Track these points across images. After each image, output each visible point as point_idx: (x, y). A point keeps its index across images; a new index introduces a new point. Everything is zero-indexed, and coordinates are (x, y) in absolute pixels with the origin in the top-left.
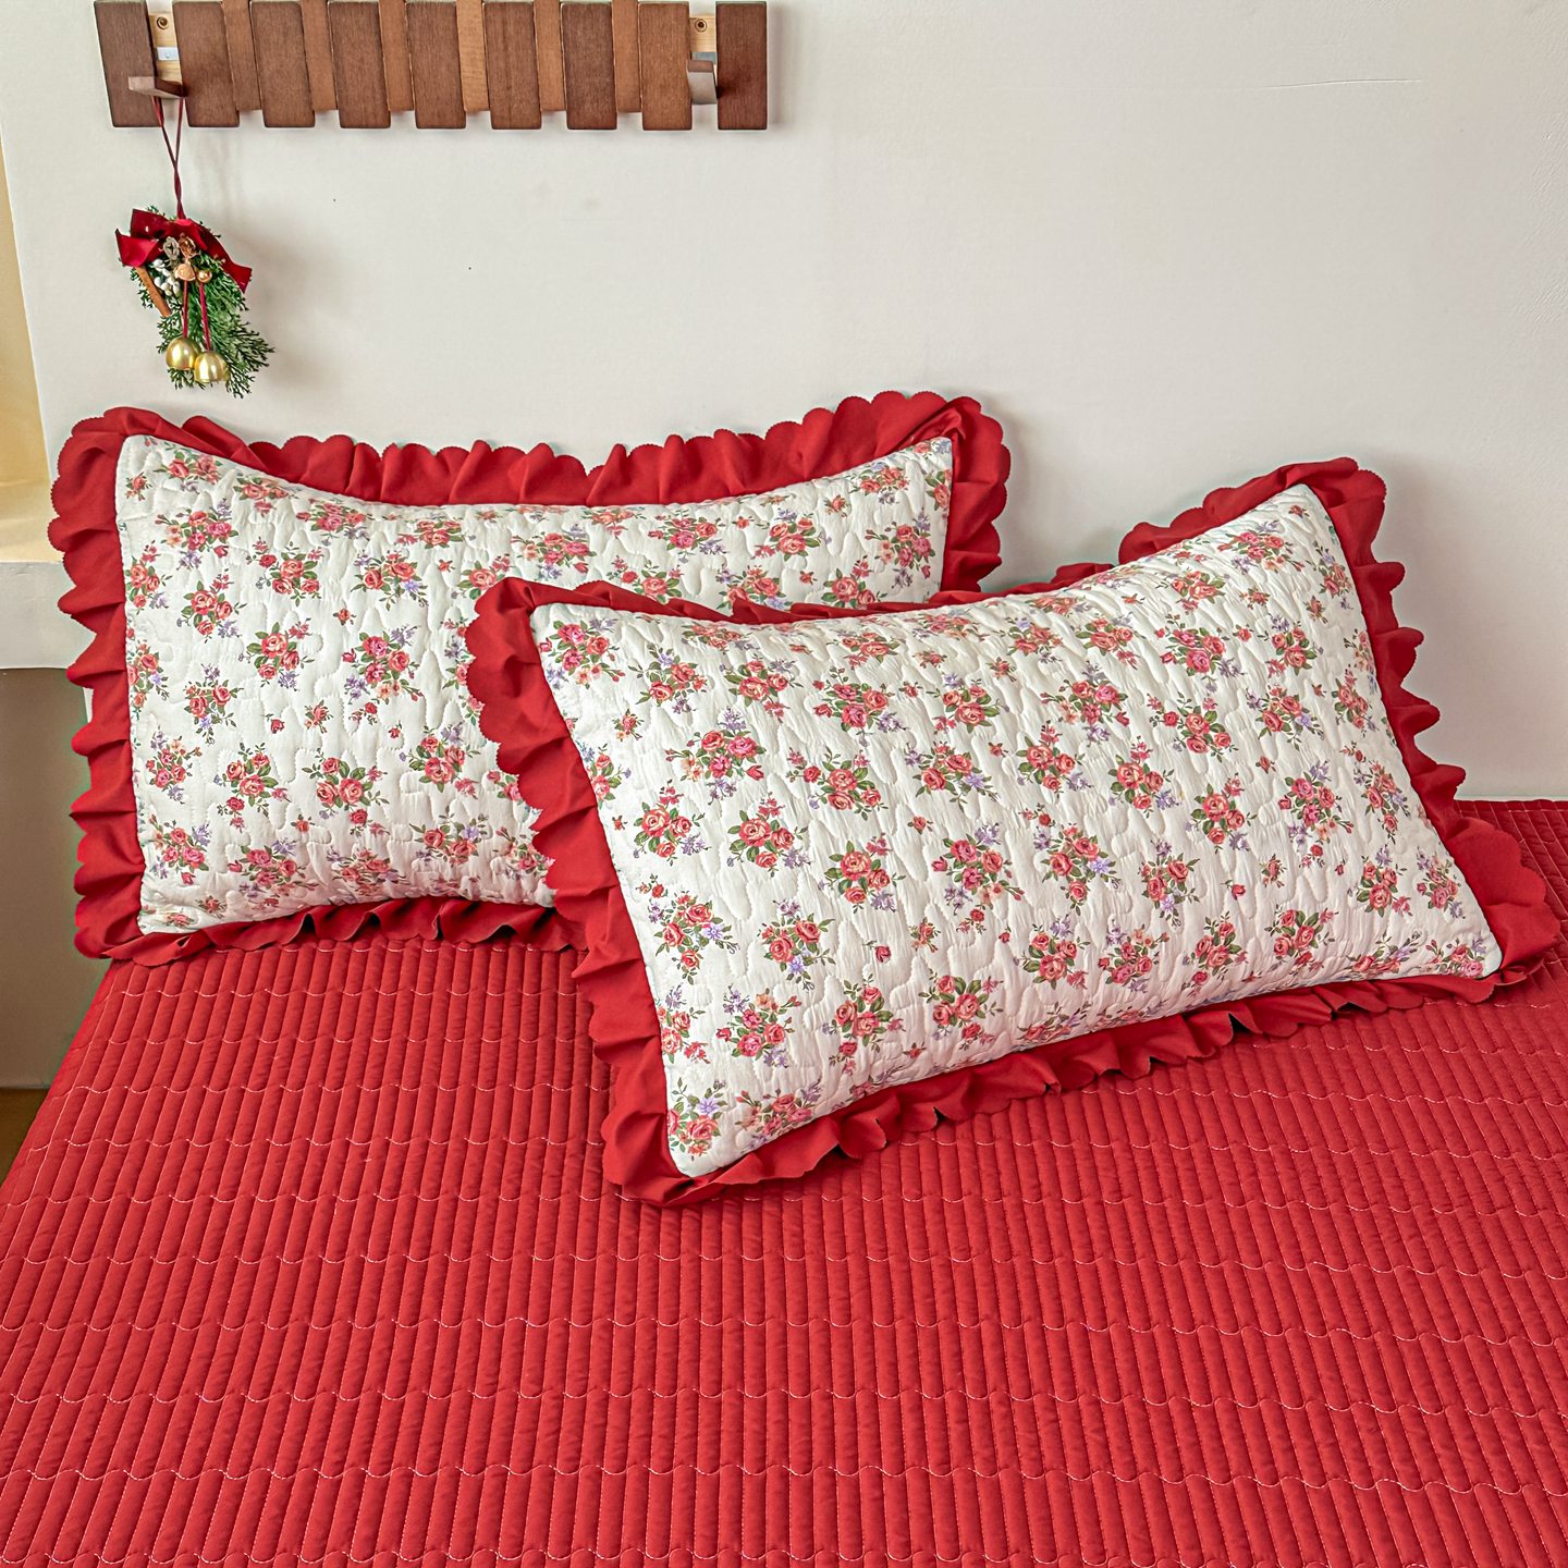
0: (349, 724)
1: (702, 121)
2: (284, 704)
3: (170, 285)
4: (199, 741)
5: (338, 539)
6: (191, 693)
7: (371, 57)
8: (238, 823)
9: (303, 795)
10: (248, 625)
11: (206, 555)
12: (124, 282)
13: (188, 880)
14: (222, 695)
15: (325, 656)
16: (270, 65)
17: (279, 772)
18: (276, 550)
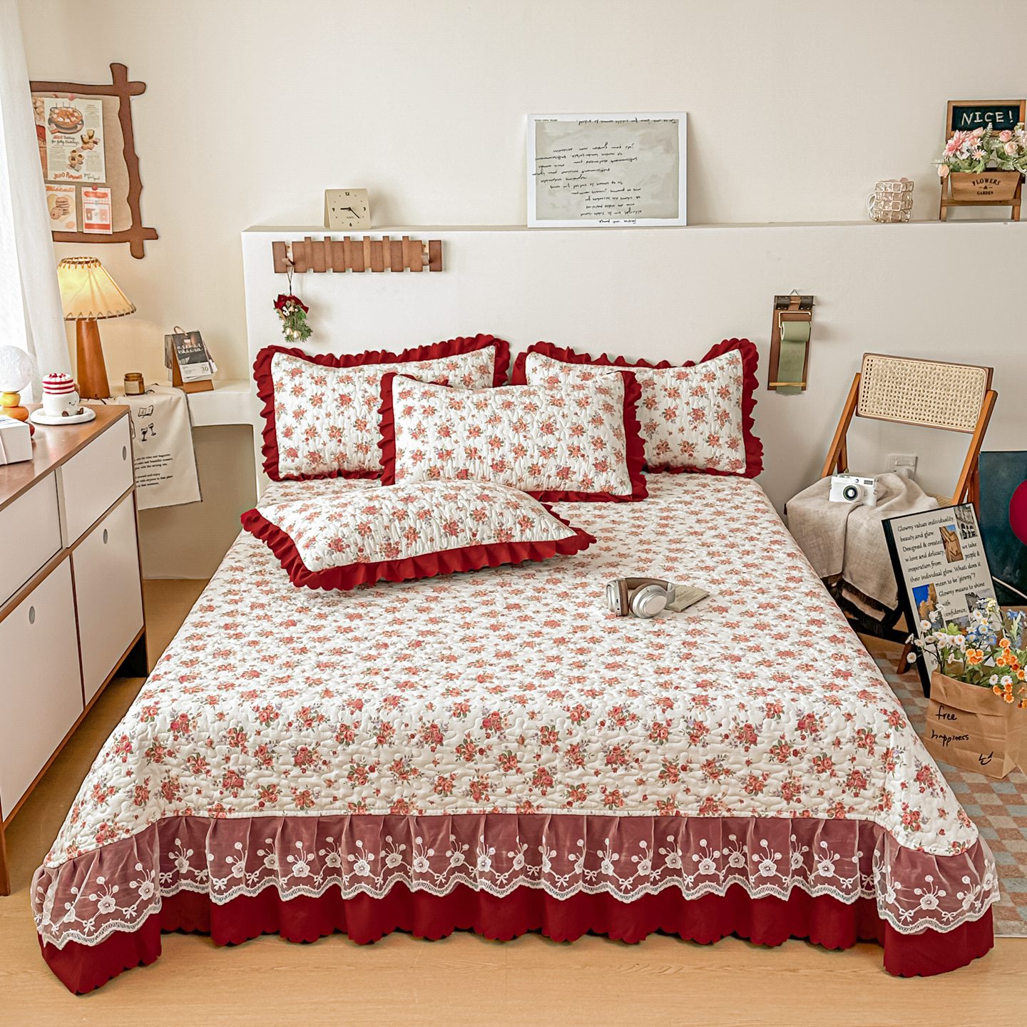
0: (337, 417)
1: (426, 270)
2: (319, 413)
3: (287, 313)
4: (297, 424)
5: (331, 373)
6: (294, 413)
7: (342, 255)
8: (308, 444)
9: (325, 436)
10: (308, 394)
11: (297, 378)
12: (274, 313)
13: (293, 461)
14: (303, 412)
15: (330, 400)
16: (316, 257)
17: (319, 430)
18: (315, 375)
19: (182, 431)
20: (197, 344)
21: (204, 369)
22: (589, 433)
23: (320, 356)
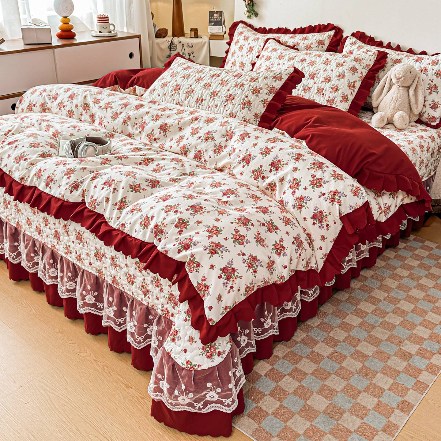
12: (243, 3)
19: (205, 57)
20: (219, 17)
21: (219, 29)
22: (333, 82)
23: (260, 28)
